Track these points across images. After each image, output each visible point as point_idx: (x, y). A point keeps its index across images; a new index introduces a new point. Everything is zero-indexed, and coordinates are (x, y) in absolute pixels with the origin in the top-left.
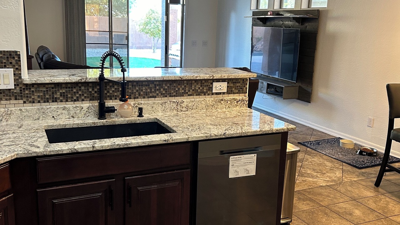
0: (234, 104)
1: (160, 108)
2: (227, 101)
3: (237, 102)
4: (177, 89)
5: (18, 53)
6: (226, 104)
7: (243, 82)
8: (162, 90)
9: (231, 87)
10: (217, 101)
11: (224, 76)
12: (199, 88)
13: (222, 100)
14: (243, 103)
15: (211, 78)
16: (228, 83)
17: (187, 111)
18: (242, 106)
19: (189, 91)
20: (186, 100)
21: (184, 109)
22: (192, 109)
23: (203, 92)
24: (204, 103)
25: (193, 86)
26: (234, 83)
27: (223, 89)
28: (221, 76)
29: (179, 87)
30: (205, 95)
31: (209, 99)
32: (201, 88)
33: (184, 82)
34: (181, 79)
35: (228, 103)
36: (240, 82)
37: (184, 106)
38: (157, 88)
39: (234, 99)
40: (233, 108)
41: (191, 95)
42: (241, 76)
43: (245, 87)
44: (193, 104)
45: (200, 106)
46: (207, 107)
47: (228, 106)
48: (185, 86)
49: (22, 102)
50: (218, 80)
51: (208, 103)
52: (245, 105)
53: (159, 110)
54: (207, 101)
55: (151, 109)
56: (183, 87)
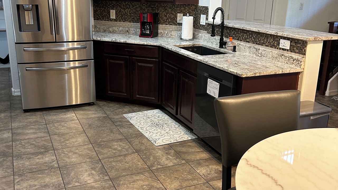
0: (291, 61)
1: (248, 50)
2: (286, 57)
3: (293, 60)
4: (260, 39)
5: (208, 8)
6: (285, 59)
7: (303, 44)
8: (252, 38)
9: (294, 47)
10: (279, 55)
11: (284, 35)
12: (272, 42)
13: (283, 55)
14: (297, 62)
15: (276, 34)
16: (291, 42)
17: (261, 57)
18: (297, 65)
19: (266, 42)
20: (262, 48)
21: (260, 55)
22: (264, 56)
23: (274, 46)
24: (271, 54)
25: (269, 39)
26: (296, 43)
27: (286, 46)
28: (282, 34)
29: (261, 38)
30: (275, 48)
31: (275, 52)
32: (273, 42)
33: (264, 35)
34: (259, 32)
35: (286, 59)
36: (300, 43)
37: (259, 52)
38: (251, 36)
39: (291, 57)
40: (290, 65)
41: (267, 46)
42: (297, 37)
43: (304, 48)
44: (265, 52)
45: (269, 56)
46: (272, 58)
47: (286, 62)
48: (264, 38)
49: (206, 32)
50: (285, 38)
51: (274, 54)
52: (299, 65)
53: (247, 51)
54: (273, 53)
55: (244, 50)
56: (263, 38)
